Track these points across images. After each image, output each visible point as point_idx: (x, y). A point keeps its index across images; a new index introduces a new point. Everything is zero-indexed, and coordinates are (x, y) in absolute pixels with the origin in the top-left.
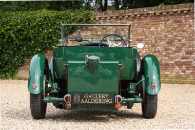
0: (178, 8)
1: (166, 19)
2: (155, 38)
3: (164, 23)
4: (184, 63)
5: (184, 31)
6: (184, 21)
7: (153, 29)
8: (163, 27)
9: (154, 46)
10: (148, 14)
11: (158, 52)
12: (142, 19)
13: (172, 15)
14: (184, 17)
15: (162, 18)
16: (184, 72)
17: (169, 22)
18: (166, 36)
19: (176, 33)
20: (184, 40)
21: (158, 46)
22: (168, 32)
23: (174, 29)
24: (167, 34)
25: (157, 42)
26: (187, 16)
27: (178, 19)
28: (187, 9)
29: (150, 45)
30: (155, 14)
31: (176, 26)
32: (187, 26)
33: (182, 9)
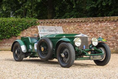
0: (80, 20)
1: (74, 24)
2: (69, 32)
3: (73, 26)
5: (82, 30)
6: (82, 25)
7: (67, 28)
8: (72, 28)
10: (65, 22)
12: (62, 24)
13: (77, 23)
15: (72, 24)
18: (74, 32)
19: (78, 31)
22: (75, 30)
23: (78, 29)
26: (84, 23)
27: (80, 24)
28: (84, 20)
30: (69, 22)
31: (78, 27)
32: (84, 27)
33: (82, 20)
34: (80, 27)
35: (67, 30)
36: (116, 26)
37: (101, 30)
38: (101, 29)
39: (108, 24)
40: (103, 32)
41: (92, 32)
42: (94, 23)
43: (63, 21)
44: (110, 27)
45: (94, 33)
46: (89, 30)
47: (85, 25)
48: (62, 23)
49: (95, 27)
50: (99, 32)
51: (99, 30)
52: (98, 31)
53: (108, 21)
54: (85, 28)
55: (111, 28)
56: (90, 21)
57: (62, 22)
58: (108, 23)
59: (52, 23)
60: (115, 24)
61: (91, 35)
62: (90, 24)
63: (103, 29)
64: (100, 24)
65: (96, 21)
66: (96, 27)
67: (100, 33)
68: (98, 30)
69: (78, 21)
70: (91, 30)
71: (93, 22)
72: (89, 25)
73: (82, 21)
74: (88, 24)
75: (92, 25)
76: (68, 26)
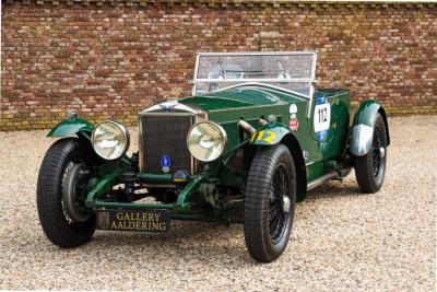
1: (55, 12)
2: (30, 46)
3: (50, 19)
4: (92, 93)
5: (93, 37)
6: (92, 20)
7: (24, 29)
8: (48, 28)
9: (27, 62)
11: (38, 72)
13: (70, 7)
14: (92, 12)
15: (47, 11)
16: (93, 107)
17: (62, 19)
18: (54, 44)
19: (76, 40)
20: (92, 52)
21: (37, 61)
22: (60, 37)
23: (73, 32)
24: (59, 40)
25: (35, 54)
26: (100, 12)
27: (81, 16)
29: (19, 60)
31: (76, 27)
32: (99, 28)
34: (82, 27)
35: (24, 36)
36: (223, 25)
37: (168, 39)
38: (168, 36)
39: (194, 17)
40: (176, 48)
41: (133, 48)
42: (140, 12)
44: (201, 28)
45: (140, 50)
46: (122, 40)
47: (107, 20)
49: (146, 26)
50: (161, 49)
51: (162, 40)
52: (160, 44)
53: (195, 8)
54: (106, 29)
55: (204, 31)
56: (128, 4)
58: (193, 13)
60: (218, 21)
61: (132, 60)
62: (125, 16)
63: (176, 35)
64: (166, 16)
65: (152, 4)
66: (148, 29)
67: (164, 49)
68: (160, 40)
70: (129, 41)
71: (140, 8)
72: (121, 20)
73: (92, 3)
74: (117, 16)
75: (135, 20)
76: (26, 19)
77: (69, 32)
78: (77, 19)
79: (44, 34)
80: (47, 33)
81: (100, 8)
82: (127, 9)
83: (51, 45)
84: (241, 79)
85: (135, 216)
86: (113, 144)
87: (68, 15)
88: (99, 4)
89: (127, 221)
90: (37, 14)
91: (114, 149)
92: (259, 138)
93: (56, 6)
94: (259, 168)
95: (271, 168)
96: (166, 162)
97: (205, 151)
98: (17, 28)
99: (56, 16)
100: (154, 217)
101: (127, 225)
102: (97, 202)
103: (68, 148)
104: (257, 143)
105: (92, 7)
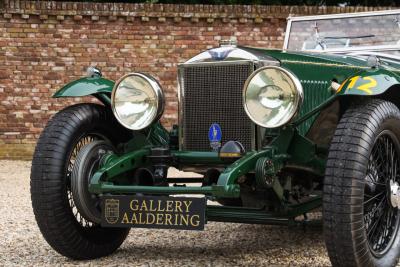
34: (190, 46)
35: (127, 56)
42: (255, 30)
43: (105, 13)
47: (218, 38)
48: (100, 23)
56: (242, 21)
57: (102, 17)
59: (42, 21)
62: (238, 34)
65: (269, 20)
69: (184, 19)
71: (256, 25)
73: (202, 19)
74: (229, 34)
75: (250, 39)
76: (130, 37)
77: (176, 52)
78: (185, 38)
79: (148, 53)
80: (152, 53)
81: (210, 24)
82: (241, 26)
83: (156, 65)
84: (346, 48)
85: (155, 205)
86: (142, 107)
87: (175, 33)
88: (209, 20)
89: (144, 213)
90: (141, 32)
91: (141, 115)
92: (350, 86)
93: (162, 22)
94: (348, 131)
95: (368, 131)
96: (215, 133)
97: (269, 112)
98: (119, 47)
99: (162, 34)
100: (183, 207)
101: (144, 219)
102: (106, 186)
103: (81, 116)
104: (347, 92)
105: (202, 23)
